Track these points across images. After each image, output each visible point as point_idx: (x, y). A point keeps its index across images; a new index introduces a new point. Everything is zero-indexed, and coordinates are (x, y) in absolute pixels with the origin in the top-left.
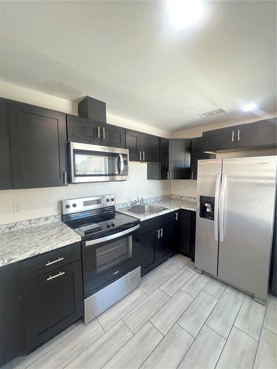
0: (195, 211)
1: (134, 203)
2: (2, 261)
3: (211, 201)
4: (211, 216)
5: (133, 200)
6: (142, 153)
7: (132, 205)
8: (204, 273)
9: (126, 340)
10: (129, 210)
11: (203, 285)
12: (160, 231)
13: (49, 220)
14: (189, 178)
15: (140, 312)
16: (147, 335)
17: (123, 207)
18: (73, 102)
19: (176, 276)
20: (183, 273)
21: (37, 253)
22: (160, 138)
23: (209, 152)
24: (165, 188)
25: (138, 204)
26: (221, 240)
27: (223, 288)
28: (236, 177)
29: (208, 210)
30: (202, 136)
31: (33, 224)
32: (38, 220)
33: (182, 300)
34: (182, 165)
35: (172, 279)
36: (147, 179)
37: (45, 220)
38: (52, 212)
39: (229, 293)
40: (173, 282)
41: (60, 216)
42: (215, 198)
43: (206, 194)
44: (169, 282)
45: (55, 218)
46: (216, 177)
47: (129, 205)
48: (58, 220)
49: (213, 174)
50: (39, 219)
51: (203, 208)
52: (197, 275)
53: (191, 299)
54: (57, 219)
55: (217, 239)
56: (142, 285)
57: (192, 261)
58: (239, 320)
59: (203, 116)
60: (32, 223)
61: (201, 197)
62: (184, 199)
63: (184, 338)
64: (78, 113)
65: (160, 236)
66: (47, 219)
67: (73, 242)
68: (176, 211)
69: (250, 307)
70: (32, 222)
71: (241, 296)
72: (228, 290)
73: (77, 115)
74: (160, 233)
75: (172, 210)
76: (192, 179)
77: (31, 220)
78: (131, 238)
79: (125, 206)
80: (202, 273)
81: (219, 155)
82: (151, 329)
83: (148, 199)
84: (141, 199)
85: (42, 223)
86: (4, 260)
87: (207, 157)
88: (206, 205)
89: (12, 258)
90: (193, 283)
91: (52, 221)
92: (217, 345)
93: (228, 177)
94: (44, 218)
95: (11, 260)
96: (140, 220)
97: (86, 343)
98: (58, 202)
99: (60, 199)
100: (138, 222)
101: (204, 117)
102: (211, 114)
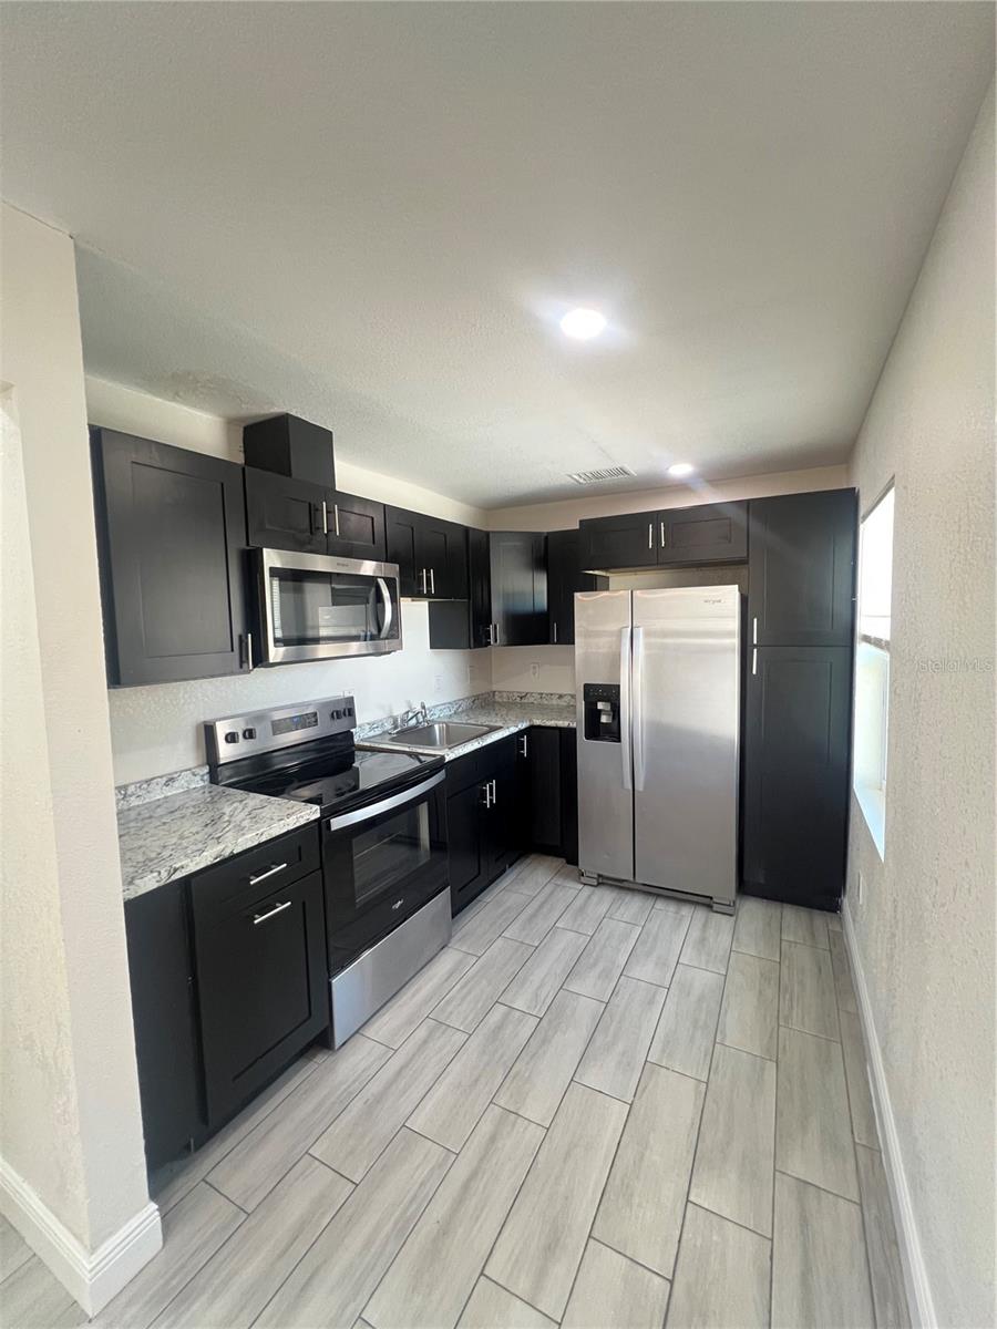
0: (575, 725)
1: (403, 720)
2: (155, 874)
3: (611, 694)
4: (613, 733)
5: (399, 711)
6: (428, 572)
7: (396, 728)
8: (603, 884)
9: (456, 1048)
10: (393, 740)
11: (603, 908)
12: (491, 787)
13: (176, 784)
14: (546, 640)
15: (469, 993)
16: (500, 1027)
17: (372, 733)
18: (230, 422)
19: (535, 904)
20: (552, 893)
21: (227, 853)
22: (466, 530)
23: (596, 572)
24: (477, 672)
25: (413, 722)
26: (640, 787)
27: (650, 901)
28: (665, 634)
29: (604, 719)
30: (578, 527)
31: (133, 798)
32: (145, 786)
33: (564, 945)
34: (525, 606)
35: (530, 910)
36: (431, 647)
37: (166, 785)
38: (183, 757)
39: (664, 911)
40: (534, 916)
41: (206, 769)
42: (619, 686)
43: (600, 679)
44: (523, 916)
45: (193, 777)
46: (620, 634)
47: (388, 726)
48: (199, 780)
49: (613, 627)
50: (148, 782)
51: (592, 715)
52: (587, 890)
53: (583, 940)
54: (198, 778)
55: (630, 787)
56: (453, 941)
57: (568, 862)
58: (688, 951)
59: (576, 477)
60: (130, 796)
61: (587, 686)
62: (532, 700)
63: (585, 1010)
64: (242, 455)
65: (491, 800)
66: (171, 780)
67: (302, 822)
68: (520, 733)
69: (705, 926)
70: (129, 792)
71: (686, 911)
72: (660, 905)
73: (240, 459)
74: (491, 794)
75: (514, 730)
76: (554, 644)
77: (125, 787)
78: (424, 810)
79: (378, 732)
80: (599, 884)
81: (615, 579)
82: (506, 1017)
83: (435, 707)
84: (419, 708)
85: (158, 793)
86: (160, 873)
87: (591, 585)
88: (600, 706)
89: (177, 866)
90: (582, 909)
91: (186, 784)
92: (651, 1002)
93: (648, 634)
94: (161, 777)
95: (176, 870)
96: (443, 758)
97: (354, 1082)
98: (198, 727)
99: (202, 718)
100: (439, 765)
101: (581, 481)
102: (597, 475)
